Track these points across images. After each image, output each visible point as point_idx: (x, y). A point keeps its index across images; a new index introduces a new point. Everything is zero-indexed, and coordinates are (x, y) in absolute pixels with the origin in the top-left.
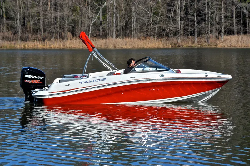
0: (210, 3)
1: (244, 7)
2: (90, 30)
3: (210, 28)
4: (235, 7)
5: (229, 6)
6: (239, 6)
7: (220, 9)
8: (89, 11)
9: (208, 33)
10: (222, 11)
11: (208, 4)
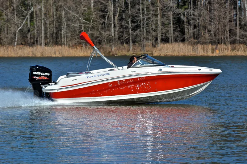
0: (145, 9)
1: (181, 14)
2: (16, 37)
3: (146, 35)
4: (172, 13)
5: (166, 12)
6: (176, 12)
7: (156, 15)
8: (14, 17)
9: (143, 41)
10: (158, 17)
11: (143, 10)
